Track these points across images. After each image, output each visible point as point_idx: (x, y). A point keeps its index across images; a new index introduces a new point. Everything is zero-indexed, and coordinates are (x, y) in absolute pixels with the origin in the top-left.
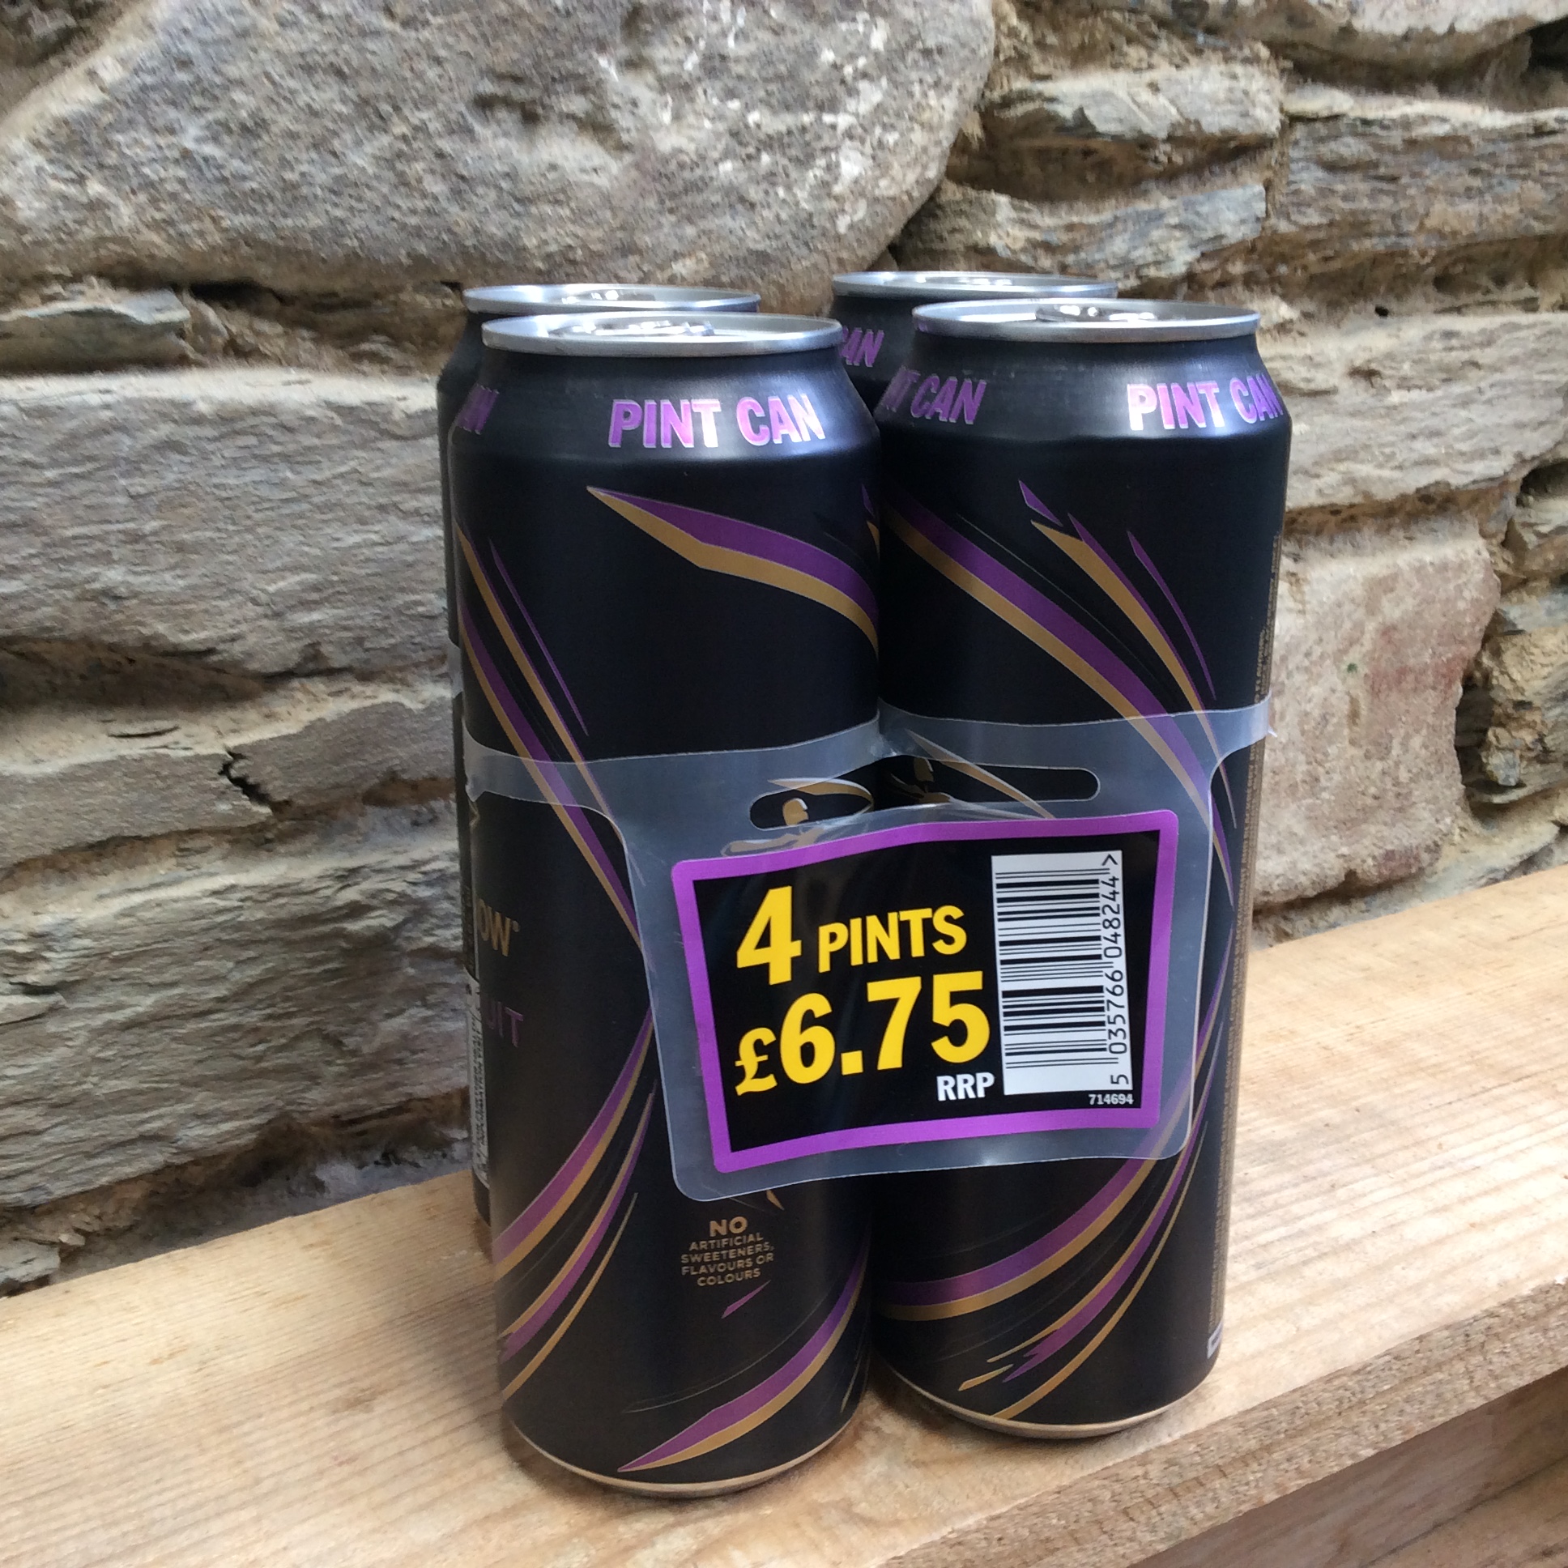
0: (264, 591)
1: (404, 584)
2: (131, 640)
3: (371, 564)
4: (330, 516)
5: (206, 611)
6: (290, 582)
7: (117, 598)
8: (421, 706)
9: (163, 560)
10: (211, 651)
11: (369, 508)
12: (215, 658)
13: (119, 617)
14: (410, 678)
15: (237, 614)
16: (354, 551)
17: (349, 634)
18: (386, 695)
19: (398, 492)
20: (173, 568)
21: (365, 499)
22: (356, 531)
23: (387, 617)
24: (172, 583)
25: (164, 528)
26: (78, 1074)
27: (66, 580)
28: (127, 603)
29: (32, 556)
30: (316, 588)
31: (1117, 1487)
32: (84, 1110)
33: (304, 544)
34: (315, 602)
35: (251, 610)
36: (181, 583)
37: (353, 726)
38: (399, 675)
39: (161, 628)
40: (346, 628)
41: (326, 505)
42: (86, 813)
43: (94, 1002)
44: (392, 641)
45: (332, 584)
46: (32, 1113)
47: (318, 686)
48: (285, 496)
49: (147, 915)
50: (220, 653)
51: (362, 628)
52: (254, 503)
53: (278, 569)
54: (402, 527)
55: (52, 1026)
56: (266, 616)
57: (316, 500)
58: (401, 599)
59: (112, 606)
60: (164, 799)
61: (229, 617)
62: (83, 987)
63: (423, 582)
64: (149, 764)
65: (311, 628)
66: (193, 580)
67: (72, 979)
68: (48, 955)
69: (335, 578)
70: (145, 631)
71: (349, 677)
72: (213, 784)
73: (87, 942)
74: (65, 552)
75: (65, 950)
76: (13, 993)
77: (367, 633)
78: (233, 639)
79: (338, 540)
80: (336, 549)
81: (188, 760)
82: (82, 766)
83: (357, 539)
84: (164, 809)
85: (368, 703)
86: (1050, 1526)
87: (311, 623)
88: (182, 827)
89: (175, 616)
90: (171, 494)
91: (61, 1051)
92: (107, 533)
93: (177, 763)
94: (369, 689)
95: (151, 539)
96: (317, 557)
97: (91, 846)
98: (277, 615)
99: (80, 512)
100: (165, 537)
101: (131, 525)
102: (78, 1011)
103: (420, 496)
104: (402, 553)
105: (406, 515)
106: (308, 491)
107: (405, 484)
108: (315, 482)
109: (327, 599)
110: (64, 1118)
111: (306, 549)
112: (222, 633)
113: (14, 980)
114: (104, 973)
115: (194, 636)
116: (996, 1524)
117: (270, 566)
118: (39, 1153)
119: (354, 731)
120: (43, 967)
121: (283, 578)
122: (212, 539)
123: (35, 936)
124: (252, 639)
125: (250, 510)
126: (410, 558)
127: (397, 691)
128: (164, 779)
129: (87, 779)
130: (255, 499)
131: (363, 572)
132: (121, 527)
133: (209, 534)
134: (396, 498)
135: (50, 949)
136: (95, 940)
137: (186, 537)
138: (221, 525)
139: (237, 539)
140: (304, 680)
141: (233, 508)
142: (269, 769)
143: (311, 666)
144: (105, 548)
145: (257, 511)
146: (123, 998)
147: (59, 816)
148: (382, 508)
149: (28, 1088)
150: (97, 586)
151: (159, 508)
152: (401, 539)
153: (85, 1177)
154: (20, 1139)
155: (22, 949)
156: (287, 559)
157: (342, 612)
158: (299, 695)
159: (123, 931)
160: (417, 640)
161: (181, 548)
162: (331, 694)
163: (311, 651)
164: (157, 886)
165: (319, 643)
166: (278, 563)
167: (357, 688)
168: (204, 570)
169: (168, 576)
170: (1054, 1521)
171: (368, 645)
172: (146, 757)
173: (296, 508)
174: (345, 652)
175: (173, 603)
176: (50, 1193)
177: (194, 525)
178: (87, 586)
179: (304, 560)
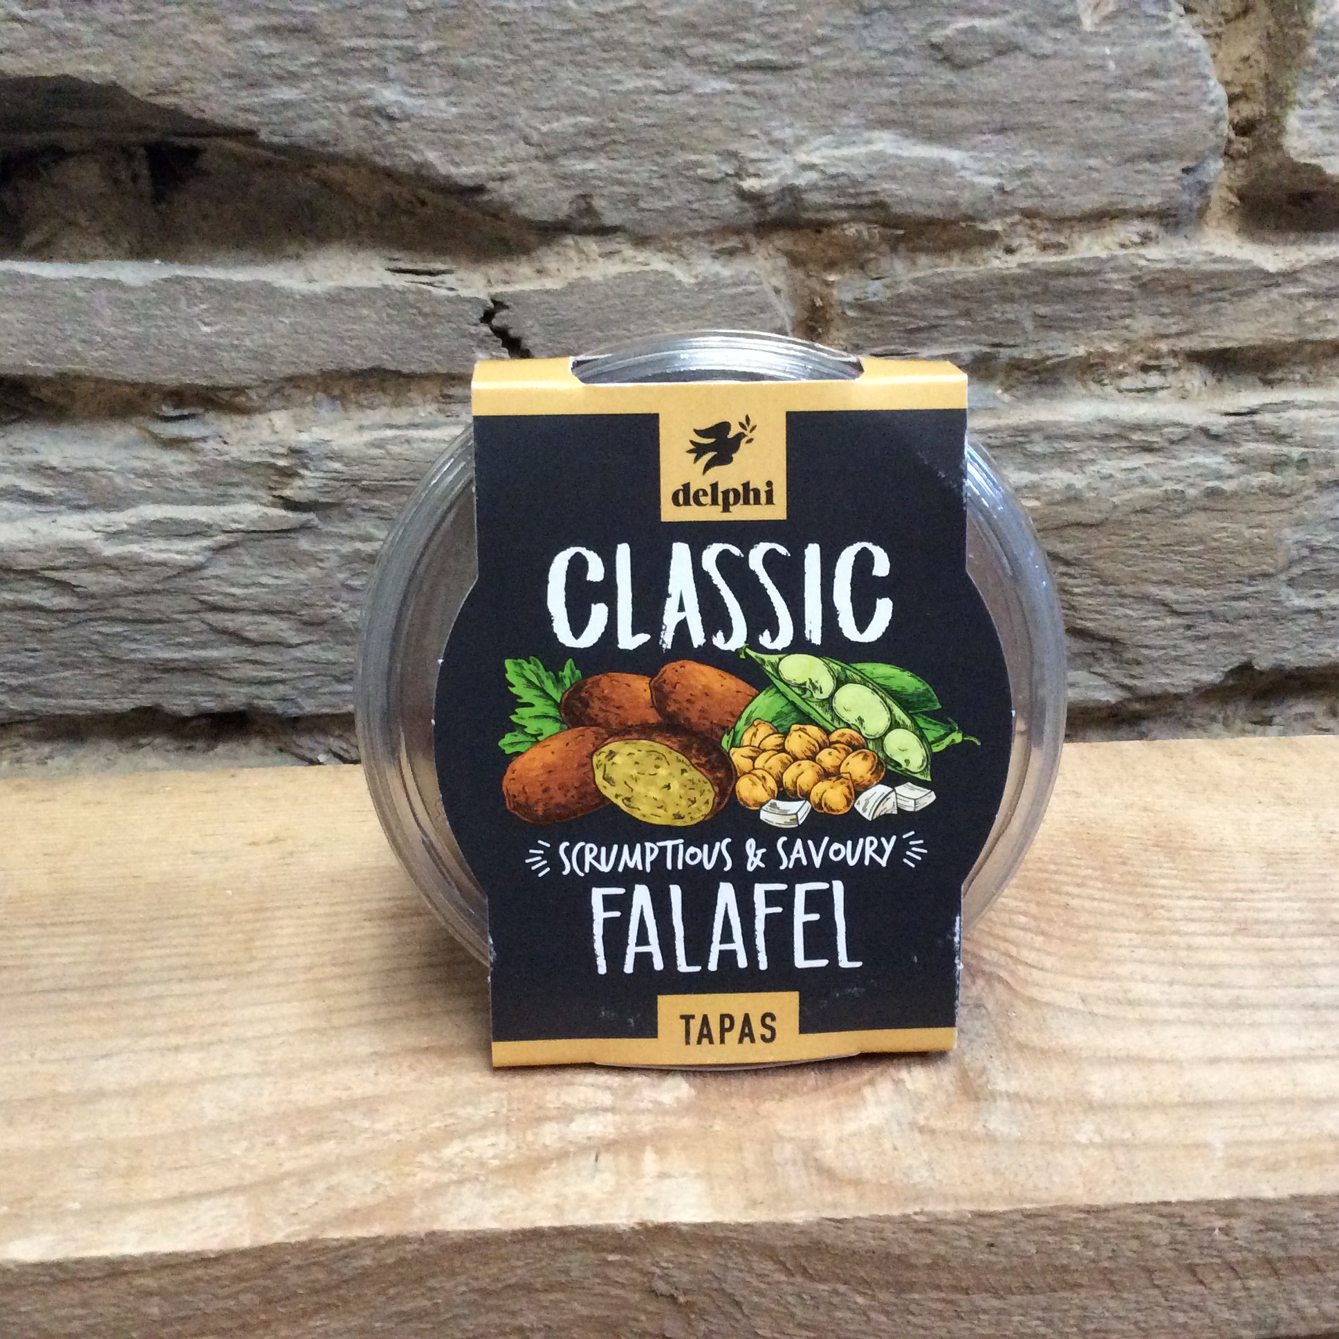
0: (536, 129)
1: (683, 140)
2: (401, 165)
3: (652, 114)
4: (612, 54)
5: (477, 144)
6: (565, 123)
7: (391, 118)
8: (693, 281)
9: (437, 83)
10: (480, 189)
11: (653, 49)
12: (486, 197)
13: (392, 139)
14: (685, 248)
15: (508, 152)
16: (635, 97)
17: (623, 190)
18: (658, 263)
19: (688, 35)
20: (446, 94)
21: (649, 40)
22: (638, 75)
23: (663, 177)
24: (443, 109)
25: (440, 50)
26: (327, 596)
27: (343, 93)
28: (399, 125)
29: (311, 65)
30: (592, 134)
31: (1181, 1233)
32: (334, 633)
33: (580, 82)
34: (590, 149)
35: (522, 149)
36: (454, 110)
37: (618, 290)
38: (674, 244)
39: (432, 156)
40: (621, 183)
41: (607, 43)
42: (351, 339)
43: (346, 529)
44: (668, 204)
45: (609, 132)
46: (284, 625)
47: (592, 246)
48: (567, 26)
49: (396, 449)
50: (489, 191)
51: (636, 185)
52: (533, 32)
53: (552, 108)
54: (688, 75)
55: (304, 543)
56: (537, 157)
57: (598, 35)
58: (681, 157)
59: (385, 126)
60: (424, 337)
61: (500, 154)
62: (335, 512)
63: (707, 141)
64: (411, 297)
65: (584, 178)
66: (468, 109)
67: (322, 500)
68: (302, 471)
69: (612, 125)
70: (415, 157)
71: (620, 237)
72: (473, 330)
73: (337, 465)
74: (342, 64)
75: (317, 470)
76: (273, 505)
77: (641, 191)
78: (502, 179)
79: (619, 82)
80: (614, 91)
81: (449, 300)
82: (348, 289)
83: (639, 83)
84: (423, 348)
85: (637, 269)
86: (1069, 1251)
87: (584, 172)
88: (442, 370)
89: (446, 145)
90: (449, 12)
91: (313, 570)
92: (385, 48)
93: (439, 301)
94: (642, 256)
95: (428, 59)
96: (594, 99)
97: (355, 374)
98: (549, 158)
99: (359, 22)
100: (441, 60)
101: (408, 43)
102: (329, 534)
103: (710, 42)
104: (688, 104)
105: (693, 62)
106: (591, 24)
107: (694, 26)
108: (597, 14)
109: (602, 148)
110: (314, 638)
111: (584, 89)
112: (491, 170)
113: (276, 493)
114: (354, 501)
115: (464, 170)
116: (986, 1223)
117: (545, 104)
118: (291, 665)
119: (620, 296)
120: (298, 482)
121: (558, 119)
122: (488, 67)
123: (294, 452)
124: (521, 182)
125: (528, 40)
126: (693, 112)
127: (671, 263)
128: (425, 315)
129: (352, 304)
130: (535, 27)
131: (641, 121)
132: (397, 43)
133: (484, 60)
134: (684, 42)
135: (305, 467)
136: (346, 465)
137: (463, 62)
138: (498, 52)
139: (513, 70)
140: (578, 238)
141: (512, 35)
142: (530, 323)
143: (586, 222)
144: (383, 65)
145: (536, 41)
146: (372, 530)
147: (325, 337)
148: (667, 51)
149: (280, 599)
150: (370, 102)
151: (436, 26)
152: (685, 88)
153: (334, 700)
154: (275, 648)
155: (281, 463)
156: (562, 99)
157: (619, 165)
158: (572, 253)
159: (373, 462)
160: (695, 206)
161: (455, 72)
162: (601, 255)
163: (583, 205)
164: (415, 426)
165: (591, 196)
166: (554, 101)
167: (628, 251)
168: (476, 100)
169: (442, 103)
170: (1077, 1248)
171: (642, 205)
172: (409, 291)
173: (575, 42)
174: (618, 210)
175: (445, 131)
176: (301, 708)
177: (471, 50)
178: (362, 102)
179: (581, 101)
